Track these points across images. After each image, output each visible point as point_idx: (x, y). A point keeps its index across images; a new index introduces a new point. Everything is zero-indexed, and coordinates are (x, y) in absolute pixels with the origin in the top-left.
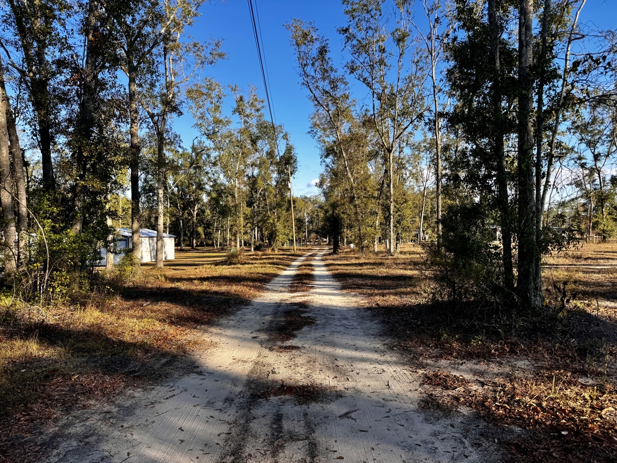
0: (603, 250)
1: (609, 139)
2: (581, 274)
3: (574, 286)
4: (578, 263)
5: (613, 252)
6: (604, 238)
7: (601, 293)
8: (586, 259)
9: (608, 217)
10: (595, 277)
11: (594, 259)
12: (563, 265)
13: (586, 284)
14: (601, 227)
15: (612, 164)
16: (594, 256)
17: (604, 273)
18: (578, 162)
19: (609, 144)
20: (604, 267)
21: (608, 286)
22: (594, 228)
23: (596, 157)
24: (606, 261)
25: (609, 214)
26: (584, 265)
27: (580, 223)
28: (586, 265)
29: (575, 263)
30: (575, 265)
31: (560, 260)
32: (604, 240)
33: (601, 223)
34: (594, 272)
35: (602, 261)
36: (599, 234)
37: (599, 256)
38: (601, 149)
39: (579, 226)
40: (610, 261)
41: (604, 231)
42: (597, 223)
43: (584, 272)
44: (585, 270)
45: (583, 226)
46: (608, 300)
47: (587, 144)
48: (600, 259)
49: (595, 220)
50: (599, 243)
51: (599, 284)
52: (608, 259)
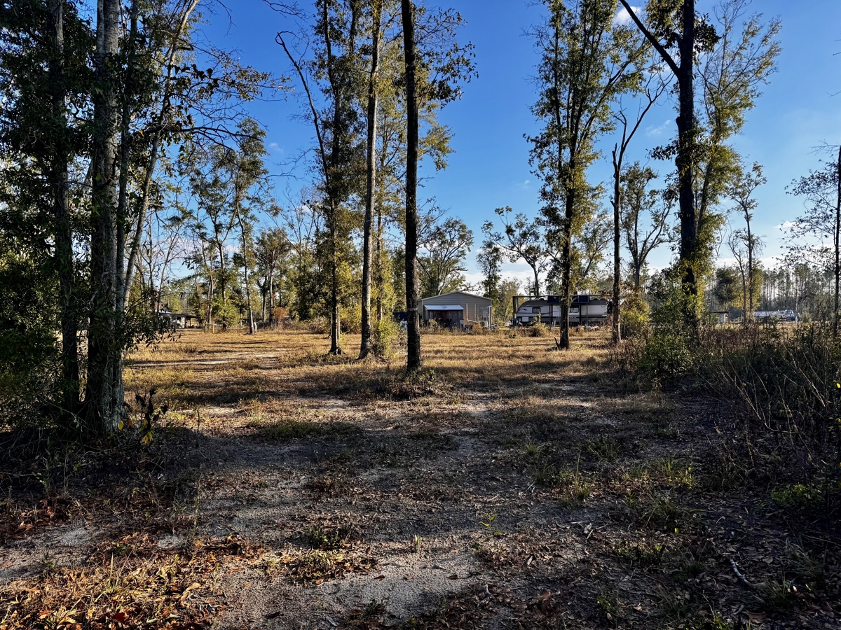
0: (222, 341)
1: (231, 208)
2: (191, 373)
3: (178, 391)
4: (192, 359)
5: (232, 343)
6: (224, 326)
7: (211, 396)
8: (201, 353)
9: (229, 301)
10: (209, 376)
11: (211, 352)
12: (172, 361)
13: (194, 386)
14: (221, 313)
15: (234, 239)
16: (210, 349)
17: (218, 369)
18: (197, 230)
19: (232, 215)
20: (220, 362)
21: (220, 386)
22: (213, 314)
23: (218, 228)
24: (223, 354)
25: (231, 298)
26: (197, 360)
27: (199, 307)
28: (200, 360)
29: (187, 358)
30: (186, 361)
31: (169, 355)
32: (224, 328)
33: (221, 309)
34: (207, 370)
35: (219, 354)
36: (218, 322)
37: (216, 348)
38: (224, 219)
39: (197, 312)
40: (228, 354)
41: (224, 318)
42: (216, 308)
43: (196, 370)
44: (198, 367)
45: (202, 312)
46: (218, 405)
47: (207, 211)
48: (217, 352)
49: (215, 304)
50: (219, 332)
51: (210, 385)
52: (226, 351)
